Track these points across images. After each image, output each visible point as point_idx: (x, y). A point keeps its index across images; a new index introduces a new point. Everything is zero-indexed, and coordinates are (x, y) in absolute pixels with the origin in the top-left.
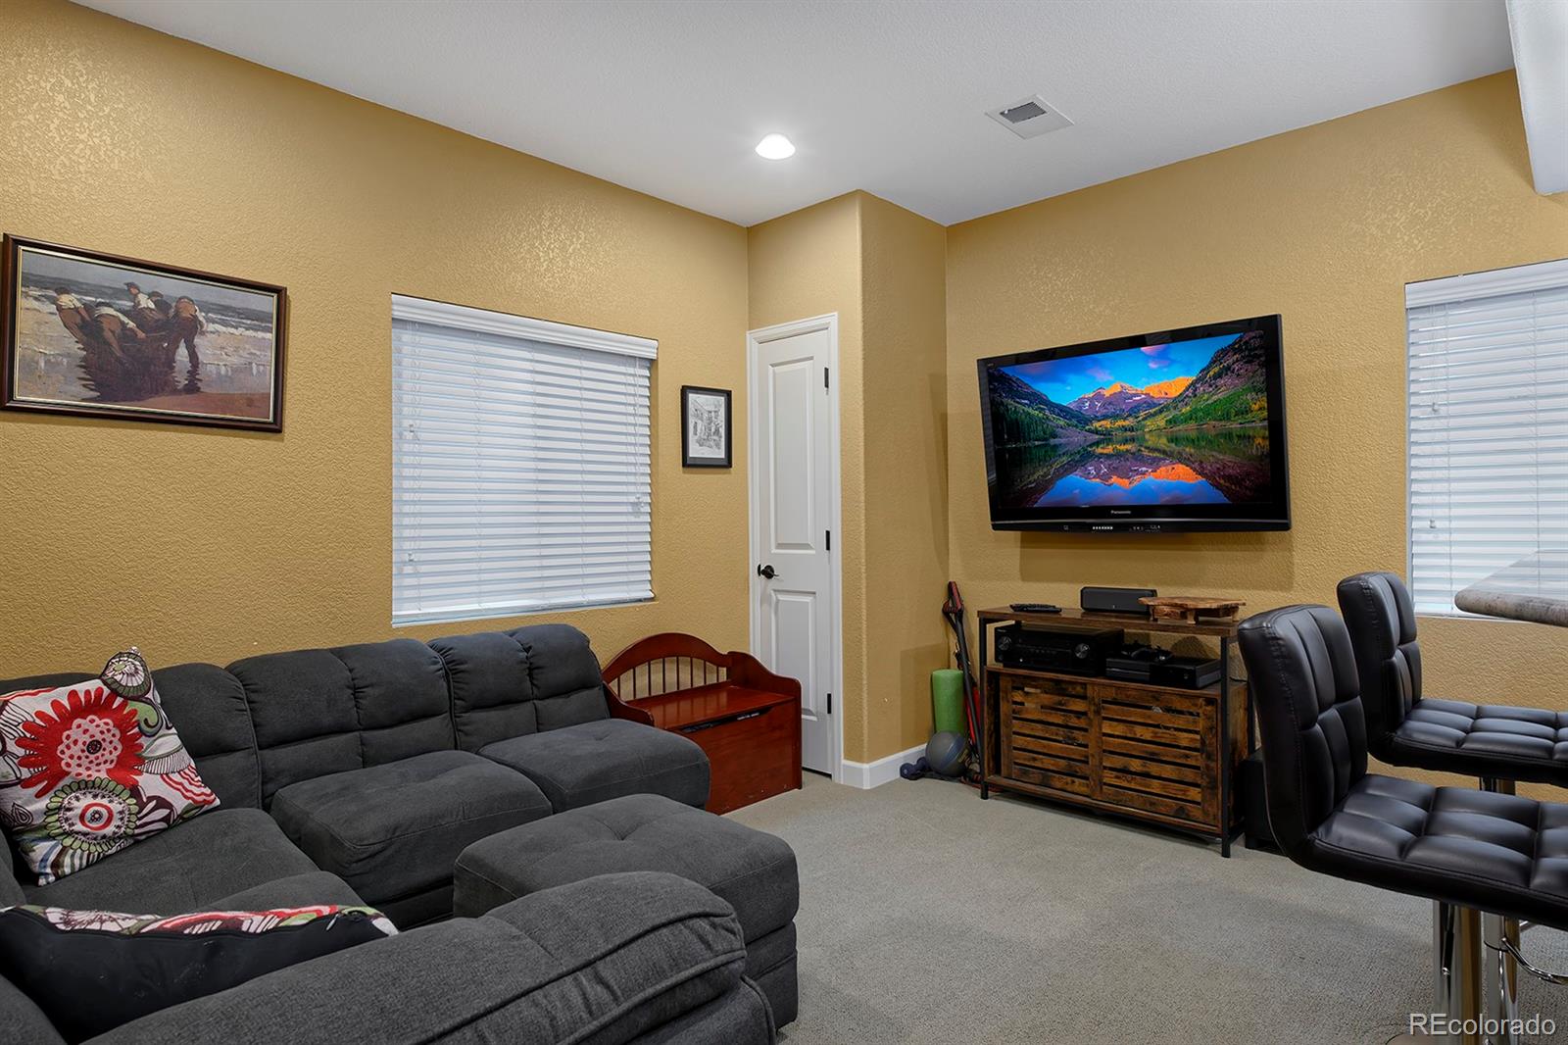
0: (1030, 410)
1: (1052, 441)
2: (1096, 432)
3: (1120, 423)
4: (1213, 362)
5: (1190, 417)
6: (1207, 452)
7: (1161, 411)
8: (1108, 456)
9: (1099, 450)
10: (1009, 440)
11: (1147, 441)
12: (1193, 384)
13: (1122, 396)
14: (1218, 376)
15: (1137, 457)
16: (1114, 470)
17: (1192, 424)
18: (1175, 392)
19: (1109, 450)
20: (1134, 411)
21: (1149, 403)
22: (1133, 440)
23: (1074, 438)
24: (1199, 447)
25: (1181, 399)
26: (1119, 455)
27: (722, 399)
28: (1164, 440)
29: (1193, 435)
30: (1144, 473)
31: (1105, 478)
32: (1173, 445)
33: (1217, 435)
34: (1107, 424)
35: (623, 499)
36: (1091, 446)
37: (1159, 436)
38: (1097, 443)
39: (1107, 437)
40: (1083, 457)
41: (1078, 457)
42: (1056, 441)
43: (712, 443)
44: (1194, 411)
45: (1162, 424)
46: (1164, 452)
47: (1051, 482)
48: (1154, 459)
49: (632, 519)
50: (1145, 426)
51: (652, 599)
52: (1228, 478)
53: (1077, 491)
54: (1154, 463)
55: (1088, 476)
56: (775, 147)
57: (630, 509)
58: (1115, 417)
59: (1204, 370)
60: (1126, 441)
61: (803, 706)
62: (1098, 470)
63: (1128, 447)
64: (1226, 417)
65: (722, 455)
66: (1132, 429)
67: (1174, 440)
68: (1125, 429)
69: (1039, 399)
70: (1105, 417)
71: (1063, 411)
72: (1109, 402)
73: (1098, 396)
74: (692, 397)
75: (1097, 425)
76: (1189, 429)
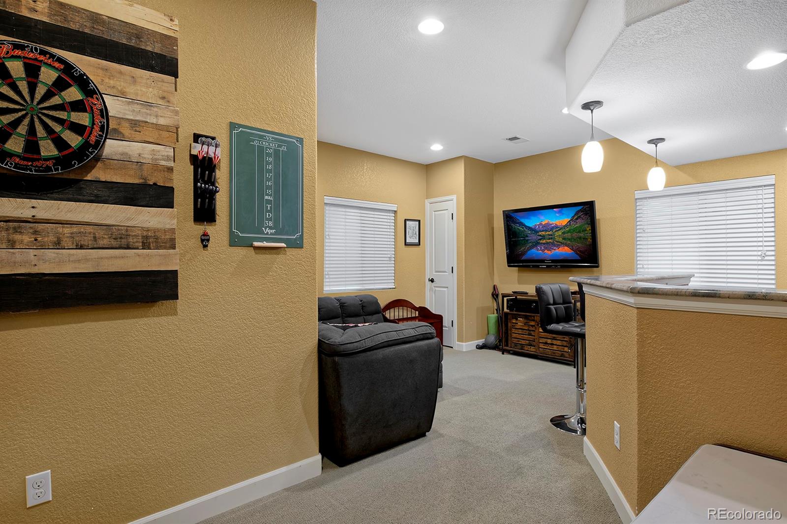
0: (519, 228)
1: (526, 238)
2: (540, 236)
3: (548, 233)
4: (575, 215)
5: (569, 232)
6: (574, 243)
7: (560, 230)
8: (544, 244)
9: (541, 242)
10: (513, 238)
11: (555, 239)
12: (569, 221)
13: (548, 224)
14: (577, 219)
15: (553, 244)
16: (546, 248)
17: (569, 234)
18: (564, 224)
19: (544, 241)
20: (552, 229)
21: (556, 227)
22: (552, 238)
23: (533, 237)
24: (571, 241)
25: (566, 226)
26: (547, 243)
27: (417, 223)
28: (561, 239)
29: (570, 237)
30: (555, 249)
31: (543, 251)
32: (564, 241)
33: (577, 238)
34: (543, 233)
35: (386, 256)
36: (539, 240)
37: (560, 238)
38: (540, 239)
39: (543, 237)
40: (536, 244)
41: (534, 244)
42: (528, 238)
43: (414, 237)
44: (570, 230)
45: (560, 233)
46: (561, 243)
47: (526, 252)
48: (558, 245)
49: (389, 262)
50: (555, 234)
51: (394, 288)
52: (580, 251)
53: (534, 255)
54: (558, 246)
55: (538, 250)
56: (437, 147)
57: (388, 259)
58: (546, 231)
59: (573, 217)
60: (549, 239)
61: (444, 325)
62: (541, 248)
63: (550, 241)
64: (580, 232)
65: (417, 241)
66: (551, 235)
67: (564, 239)
68: (549, 235)
69: (522, 224)
70: (543, 231)
71: (530, 228)
72: (544, 226)
73: (541, 224)
74: (407, 222)
75: (540, 233)
76: (568, 235)
